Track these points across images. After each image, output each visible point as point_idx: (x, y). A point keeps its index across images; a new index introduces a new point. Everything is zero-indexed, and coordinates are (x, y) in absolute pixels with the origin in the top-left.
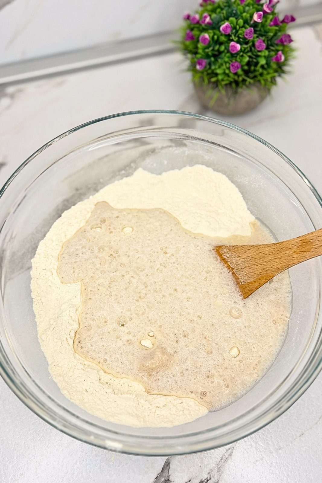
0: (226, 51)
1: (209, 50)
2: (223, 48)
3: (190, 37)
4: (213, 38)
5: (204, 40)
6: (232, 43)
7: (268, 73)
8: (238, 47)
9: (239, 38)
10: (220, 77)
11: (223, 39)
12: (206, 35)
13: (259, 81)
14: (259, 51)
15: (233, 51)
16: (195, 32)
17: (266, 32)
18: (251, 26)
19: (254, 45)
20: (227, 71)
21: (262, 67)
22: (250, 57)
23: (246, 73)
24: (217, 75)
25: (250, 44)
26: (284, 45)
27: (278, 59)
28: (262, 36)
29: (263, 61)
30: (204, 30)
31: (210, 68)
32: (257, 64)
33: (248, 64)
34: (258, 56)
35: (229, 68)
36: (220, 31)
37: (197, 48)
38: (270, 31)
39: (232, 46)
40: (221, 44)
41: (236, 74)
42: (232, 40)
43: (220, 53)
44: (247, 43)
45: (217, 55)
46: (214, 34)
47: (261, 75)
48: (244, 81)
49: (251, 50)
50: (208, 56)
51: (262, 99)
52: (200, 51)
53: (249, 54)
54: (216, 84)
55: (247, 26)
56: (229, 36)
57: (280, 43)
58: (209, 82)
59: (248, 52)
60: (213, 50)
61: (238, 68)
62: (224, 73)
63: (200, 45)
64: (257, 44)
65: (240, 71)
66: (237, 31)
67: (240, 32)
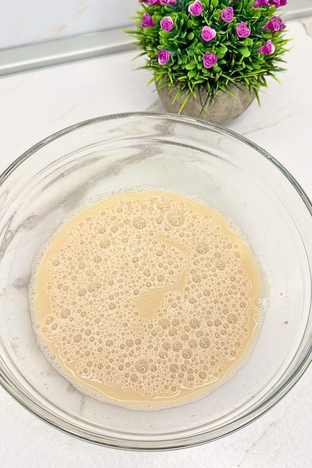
0: (197, 40)
1: (174, 40)
2: (192, 36)
3: (147, 22)
4: (178, 23)
5: (167, 23)
6: (205, 28)
7: (254, 70)
8: (213, 32)
9: (214, 21)
10: (190, 75)
11: (193, 23)
12: (169, 18)
13: (243, 80)
14: (242, 39)
15: (207, 38)
16: (156, 17)
17: (249, 15)
18: (230, 6)
19: (234, 31)
20: (199, 67)
21: (246, 61)
22: (228, 47)
23: (225, 69)
24: (186, 72)
25: (229, 30)
26: (273, 33)
27: (266, 50)
28: (245, 20)
29: (246, 53)
30: (166, 13)
31: (176, 63)
32: (239, 57)
33: (227, 56)
34: (240, 47)
35: (201, 63)
36: (188, 13)
37: (158, 37)
38: (255, 12)
39: (205, 32)
40: (190, 31)
41: (211, 70)
42: (205, 24)
43: (190, 43)
44: (225, 29)
45: (185, 46)
46: (180, 17)
47: (245, 71)
48: (221, 78)
49: (230, 39)
50: (173, 47)
51: (246, 104)
52: (162, 40)
53: (229, 43)
54: (185, 86)
55: (223, 5)
56: (200, 18)
57: (269, 30)
58: (176, 83)
59: (226, 40)
60: (179, 39)
61: (214, 61)
62: (196, 70)
63: (163, 33)
64: (238, 29)
65: (216, 66)
66: (211, 13)
67: (215, 13)
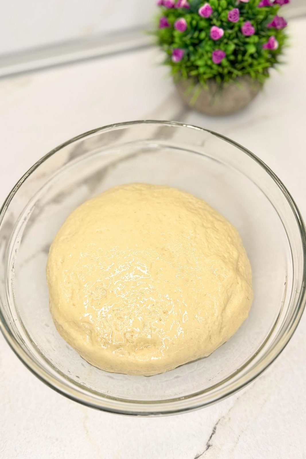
0: (207, 39)
1: (187, 39)
2: (203, 35)
3: (164, 24)
4: (191, 23)
5: (180, 26)
6: (214, 28)
7: (259, 64)
8: (221, 32)
9: (222, 21)
10: (201, 70)
11: (203, 24)
12: (183, 20)
13: (249, 73)
14: (248, 37)
15: (215, 37)
16: (171, 19)
17: (255, 15)
18: (237, 7)
19: (240, 30)
20: (209, 62)
21: (252, 56)
22: (236, 44)
23: (233, 63)
24: (197, 67)
25: (236, 29)
26: (277, 30)
27: (270, 46)
28: (250, 19)
29: (252, 49)
30: (180, 15)
31: (189, 60)
32: (244, 53)
33: (235, 53)
34: (246, 43)
35: (211, 59)
36: (199, 15)
37: (172, 37)
38: (259, 13)
39: (214, 31)
40: (201, 30)
41: (220, 65)
42: (214, 25)
43: (201, 41)
44: (232, 28)
45: (196, 44)
46: (193, 19)
47: (251, 65)
48: (230, 73)
49: (237, 37)
50: (186, 46)
51: (254, 95)
52: (177, 40)
53: (236, 41)
54: (197, 79)
55: (231, 7)
56: (209, 20)
57: (272, 27)
58: (189, 77)
59: (234, 38)
60: (192, 38)
61: (221, 57)
62: (206, 65)
63: (177, 33)
64: (244, 28)
65: (224, 62)
66: (219, 14)
67: (223, 14)
